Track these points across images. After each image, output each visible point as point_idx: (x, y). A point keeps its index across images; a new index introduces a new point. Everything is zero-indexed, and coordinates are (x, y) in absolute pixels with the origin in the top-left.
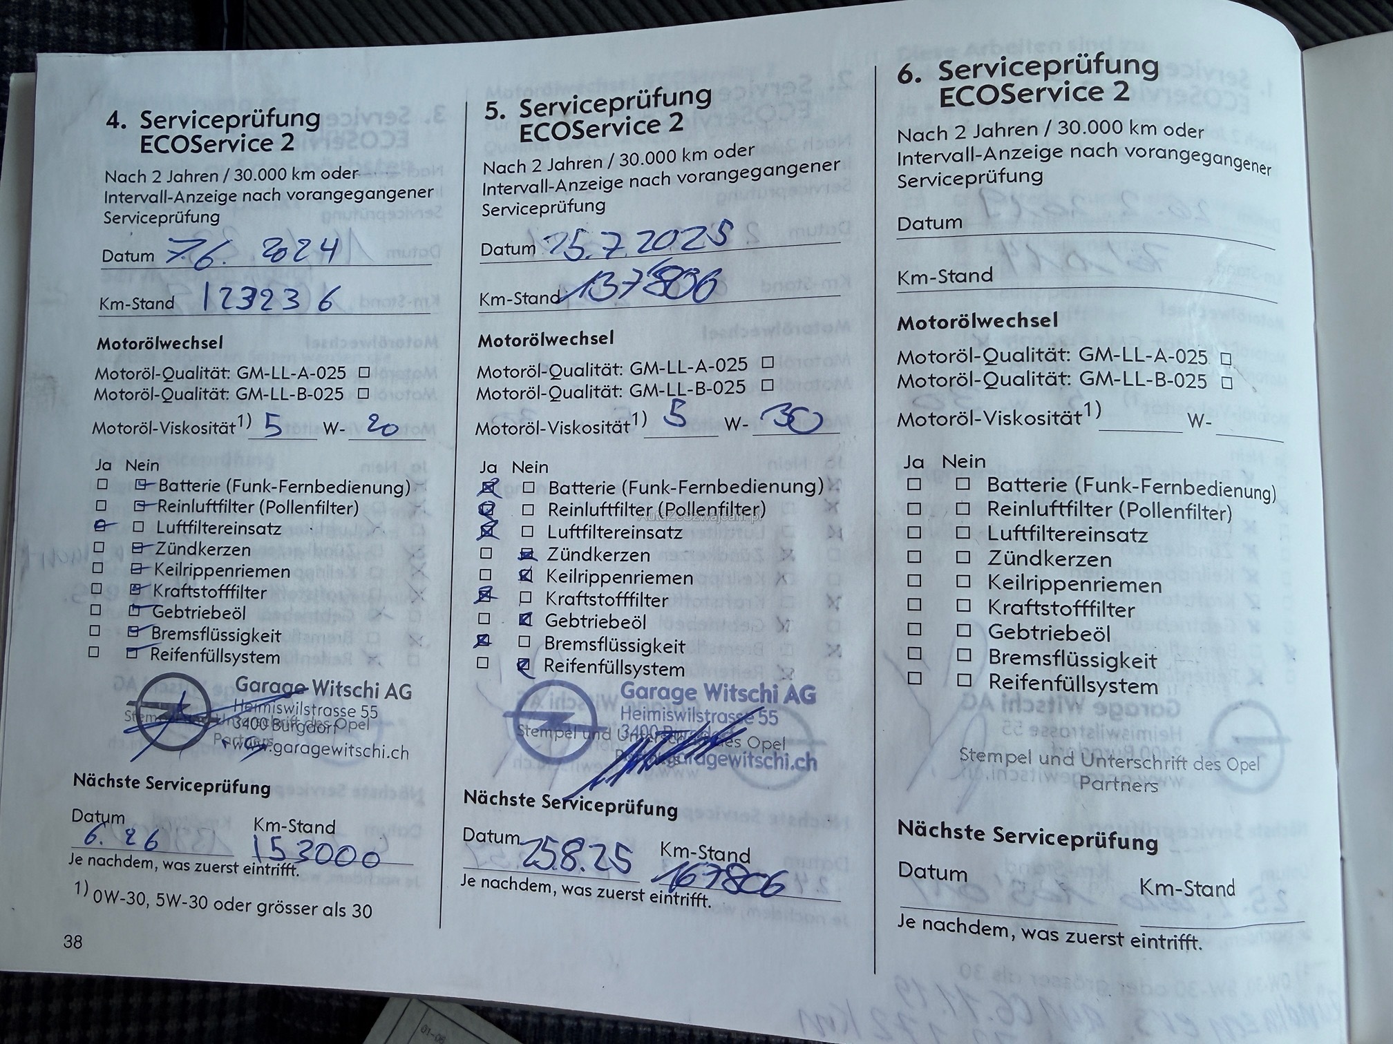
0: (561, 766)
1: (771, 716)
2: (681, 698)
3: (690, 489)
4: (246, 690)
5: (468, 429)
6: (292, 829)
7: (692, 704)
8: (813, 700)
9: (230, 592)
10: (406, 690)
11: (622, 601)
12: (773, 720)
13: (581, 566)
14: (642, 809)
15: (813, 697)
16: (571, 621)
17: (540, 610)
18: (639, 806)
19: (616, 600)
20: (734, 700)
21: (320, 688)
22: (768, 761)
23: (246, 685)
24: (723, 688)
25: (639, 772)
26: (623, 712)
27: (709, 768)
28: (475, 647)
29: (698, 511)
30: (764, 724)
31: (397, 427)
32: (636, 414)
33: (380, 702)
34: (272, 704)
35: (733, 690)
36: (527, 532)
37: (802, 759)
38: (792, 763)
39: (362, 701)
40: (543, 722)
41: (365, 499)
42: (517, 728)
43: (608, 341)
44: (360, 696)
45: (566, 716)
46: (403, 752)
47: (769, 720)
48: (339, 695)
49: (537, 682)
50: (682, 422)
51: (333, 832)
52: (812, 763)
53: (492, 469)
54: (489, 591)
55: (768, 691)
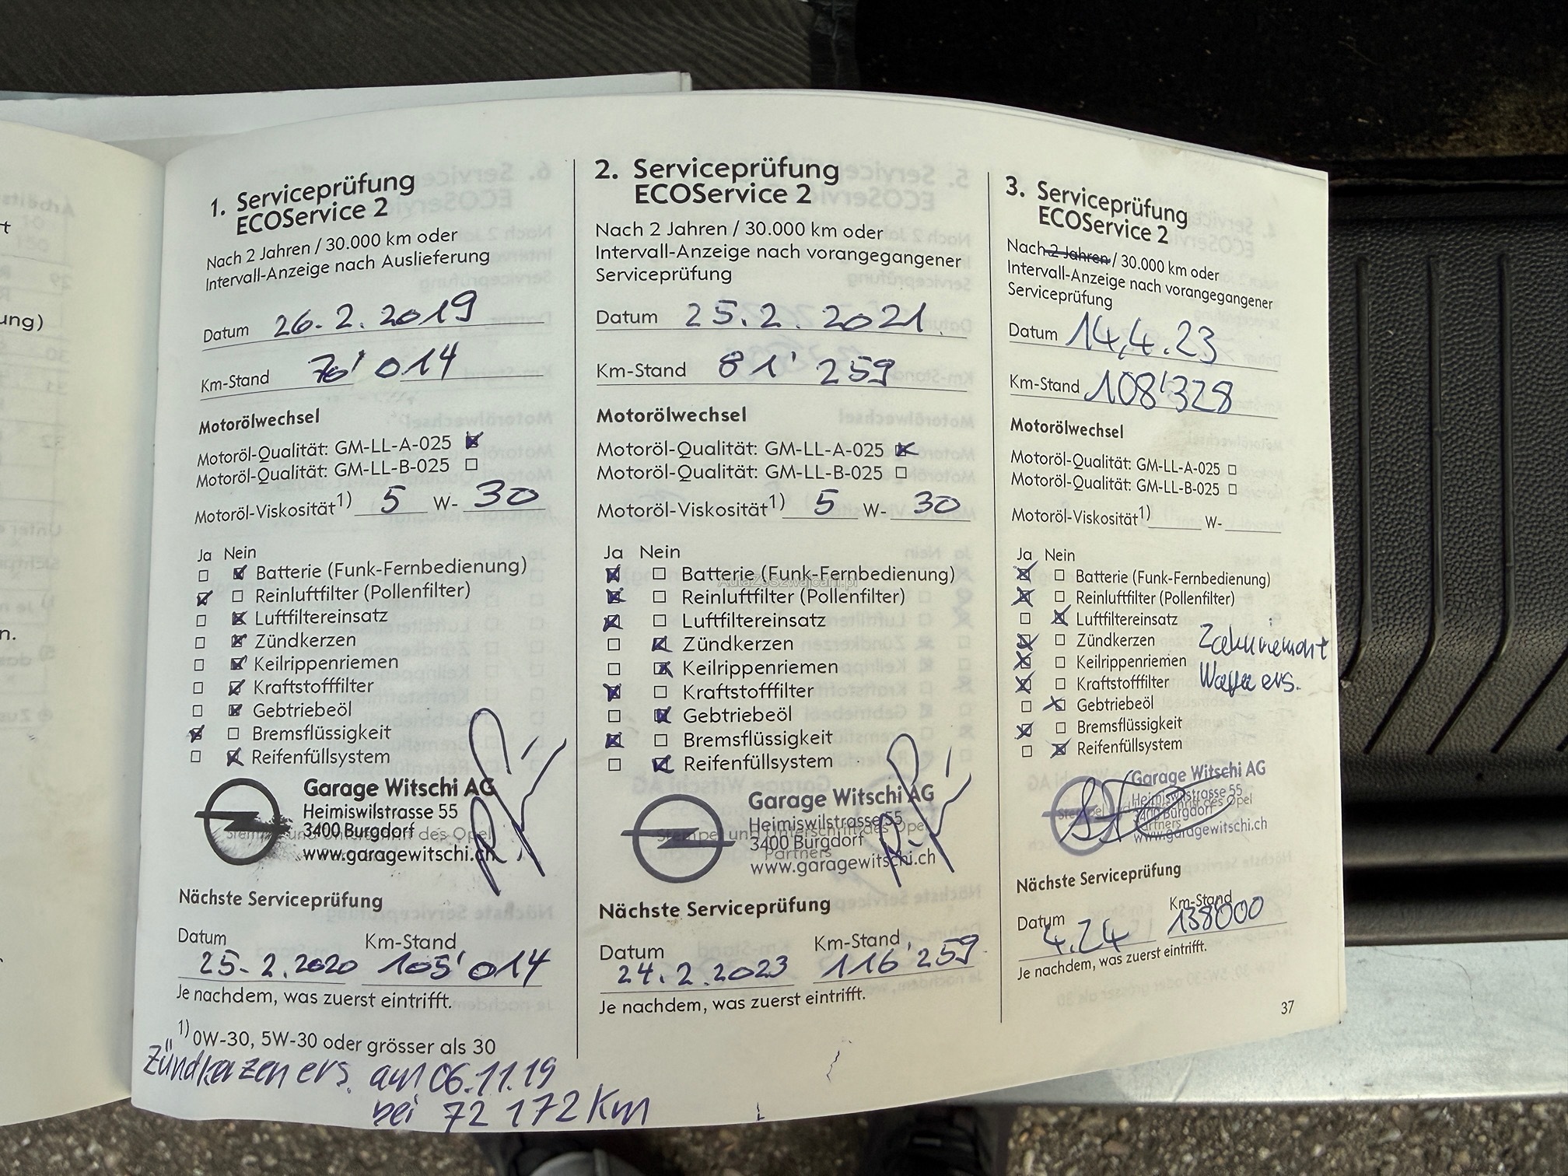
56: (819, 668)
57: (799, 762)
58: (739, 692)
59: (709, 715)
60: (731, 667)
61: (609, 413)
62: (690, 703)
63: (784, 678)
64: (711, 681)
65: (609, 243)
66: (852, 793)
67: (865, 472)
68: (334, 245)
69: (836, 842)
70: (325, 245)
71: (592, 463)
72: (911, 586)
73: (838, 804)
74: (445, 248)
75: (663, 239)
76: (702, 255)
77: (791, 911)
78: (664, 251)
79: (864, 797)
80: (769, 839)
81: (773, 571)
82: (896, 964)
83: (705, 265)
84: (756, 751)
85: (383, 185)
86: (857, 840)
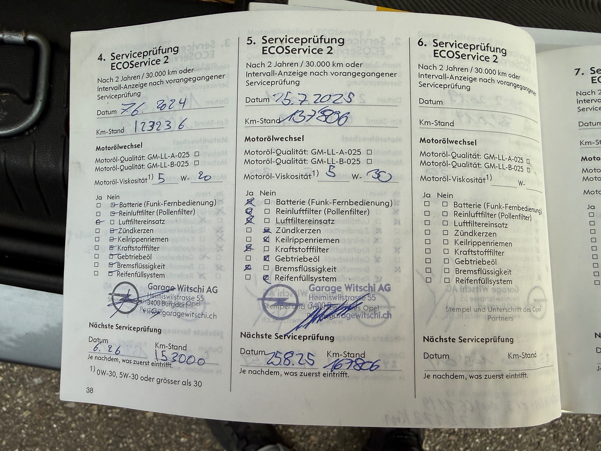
0: (284, 321)
1: (373, 297)
2: (335, 290)
3: (338, 203)
4: (152, 289)
5: (240, 177)
6: (170, 348)
7: (340, 293)
8: (389, 290)
9: (146, 248)
10: (215, 289)
11: (309, 250)
12: (374, 299)
13: (291, 236)
14: (319, 338)
15: (389, 288)
16: (287, 259)
17: (273, 254)
18: (318, 336)
19: (306, 250)
20: (357, 291)
21: (180, 288)
22: (372, 315)
23: (152, 287)
24: (353, 286)
25: (317, 322)
26: (310, 297)
27: (347, 319)
28: (244, 270)
29: (341, 212)
30: (370, 300)
31: (210, 177)
32: (314, 171)
33: (205, 294)
34: (162, 295)
35: (357, 287)
36: (267, 220)
37: (386, 314)
38: (381, 315)
39: (197, 294)
40: (275, 302)
41: (197, 207)
42: (263, 304)
43: (301, 140)
44: (196, 292)
45: (285, 299)
46: (214, 315)
47: (372, 298)
48: (188, 291)
49: (272, 285)
50: (334, 175)
51: (186, 350)
52: (389, 315)
53: (251, 194)
54: (250, 246)
55: (372, 287)
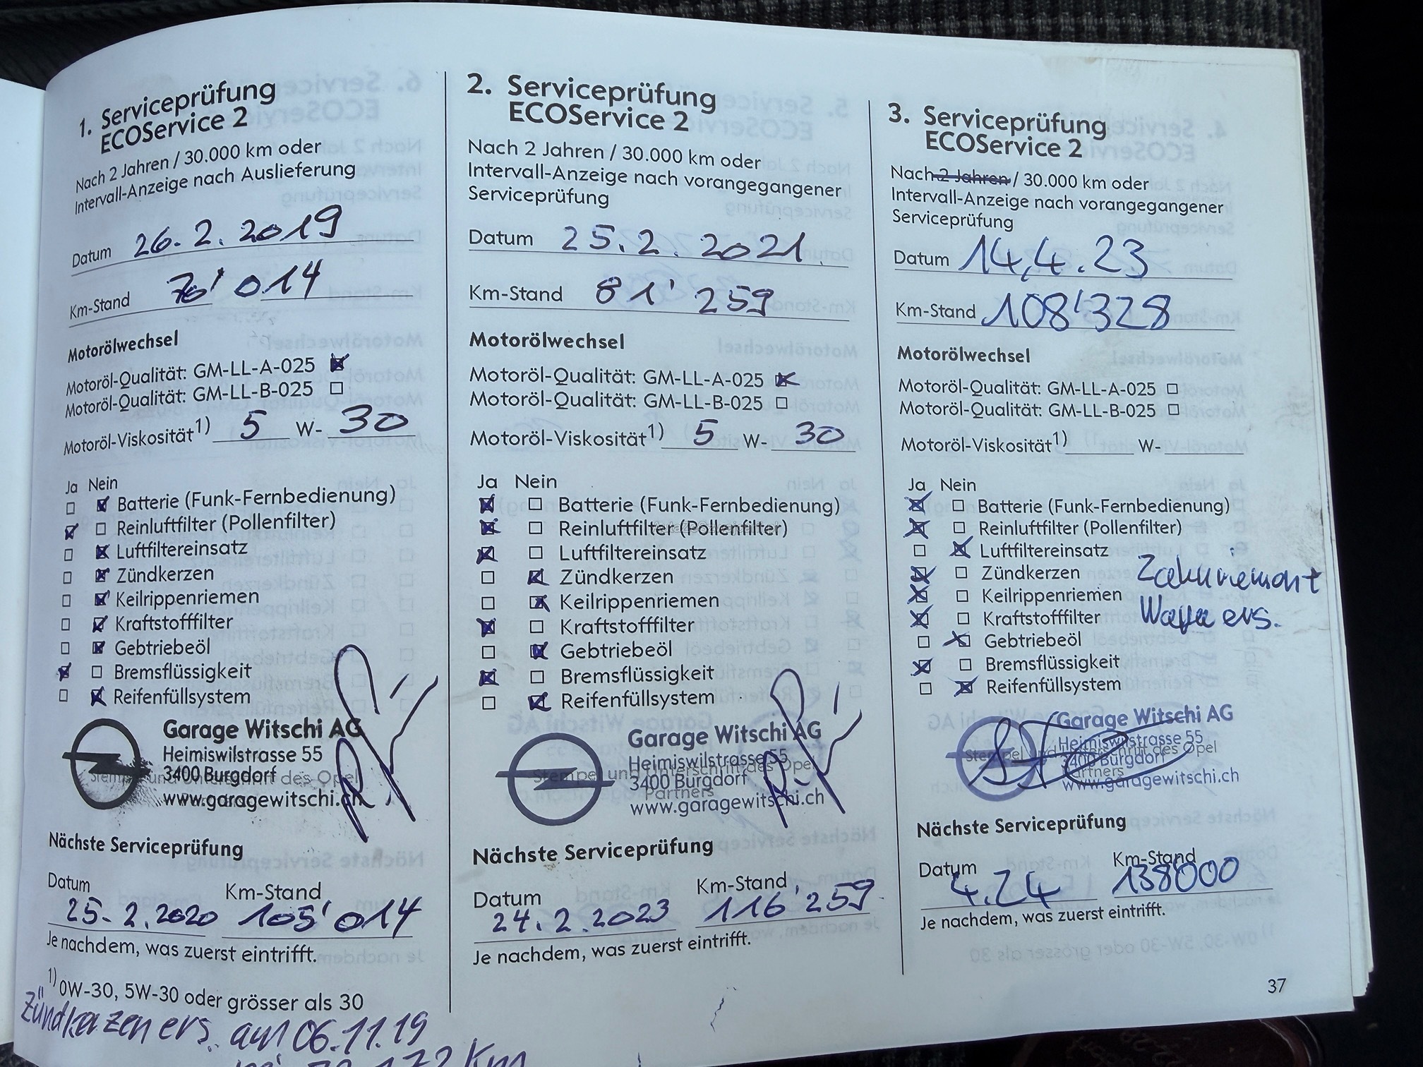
56: (699, 602)
57: (680, 698)
58: (618, 627)
59: (587, 651)
60: (610, 601)
61: (482, 336)
62: (567, 638)
63: (663, 612)
64: (590, 616)
65: (481, 159)
66: (734, 730)
67: (744, 402)
68: (193, 157)
69: (718, 781)
70: (184, 158)
71: (464, 387)
72: (793, 517)
73: (721, 742)
74: (308, 160)
75: (539, 159)
76: (579, 178)
77: (673, 852)
78: (539, 172)
79: (747, 734)
80: (649, 779)
81: (652, 502)
82: (783, 908)
83: (581, 188)
84: (635, 688)
85: (242, 93)
86: (741, 778)
